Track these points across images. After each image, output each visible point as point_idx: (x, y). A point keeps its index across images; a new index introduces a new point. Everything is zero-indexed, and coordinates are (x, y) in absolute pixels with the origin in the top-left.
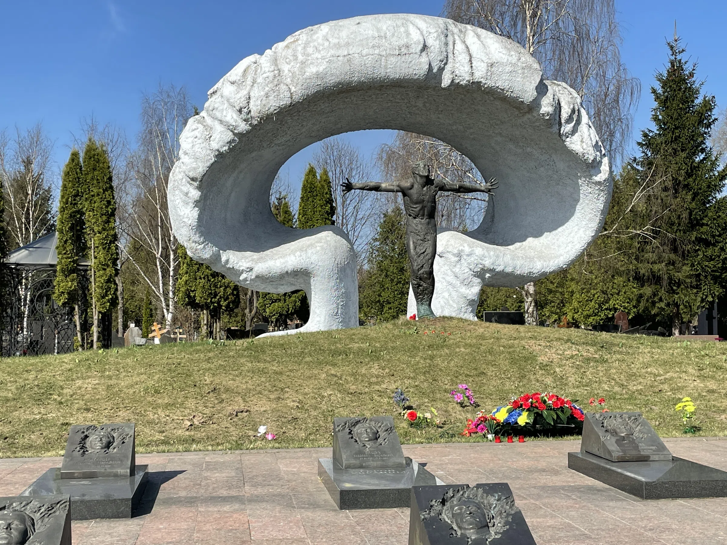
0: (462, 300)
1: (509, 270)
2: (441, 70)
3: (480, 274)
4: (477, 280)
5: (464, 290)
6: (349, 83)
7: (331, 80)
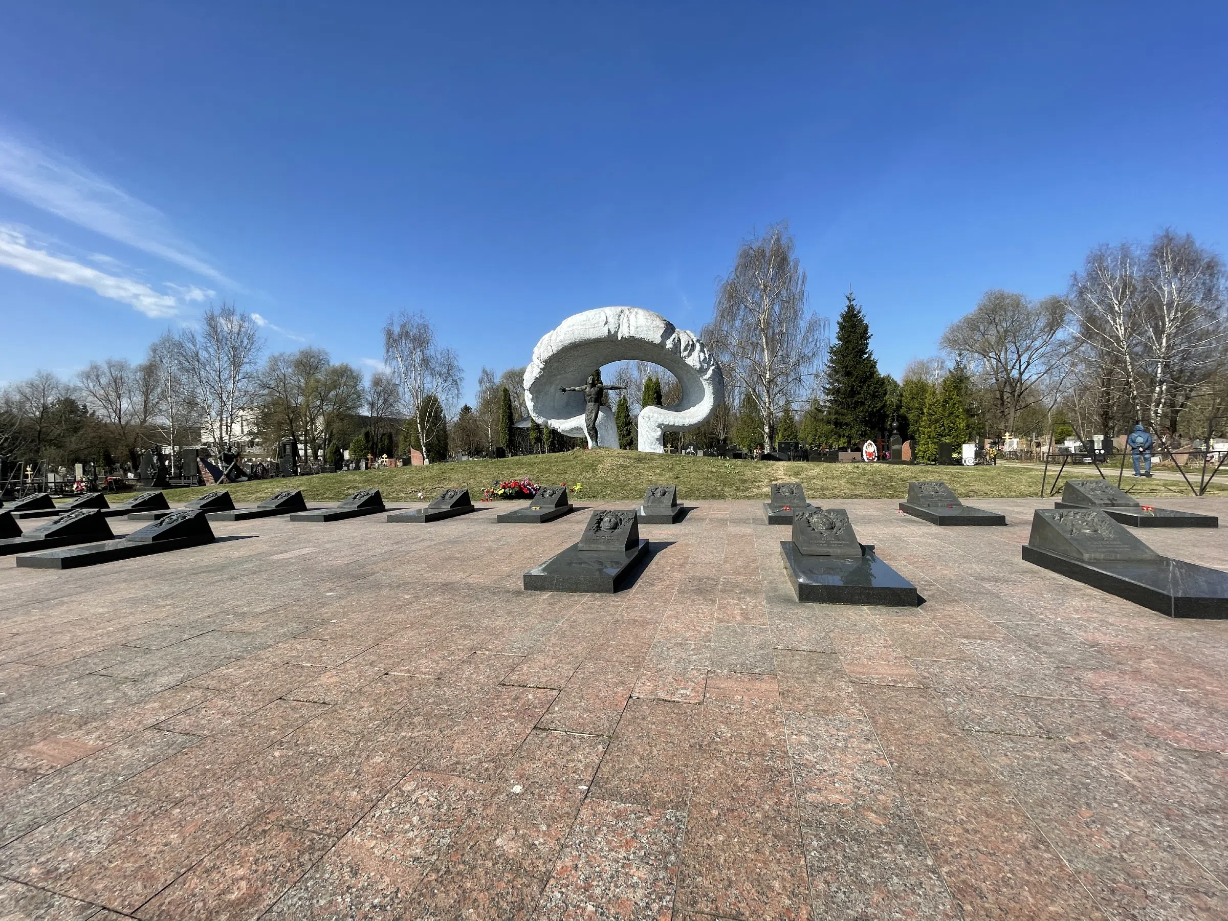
0: (653, 439)
1: (671, 423)
2: (616, 332)
3: (659, 426)
4: (659, 429)
5: (653, 434)
6: (575, 343)
7: (567, 342)
